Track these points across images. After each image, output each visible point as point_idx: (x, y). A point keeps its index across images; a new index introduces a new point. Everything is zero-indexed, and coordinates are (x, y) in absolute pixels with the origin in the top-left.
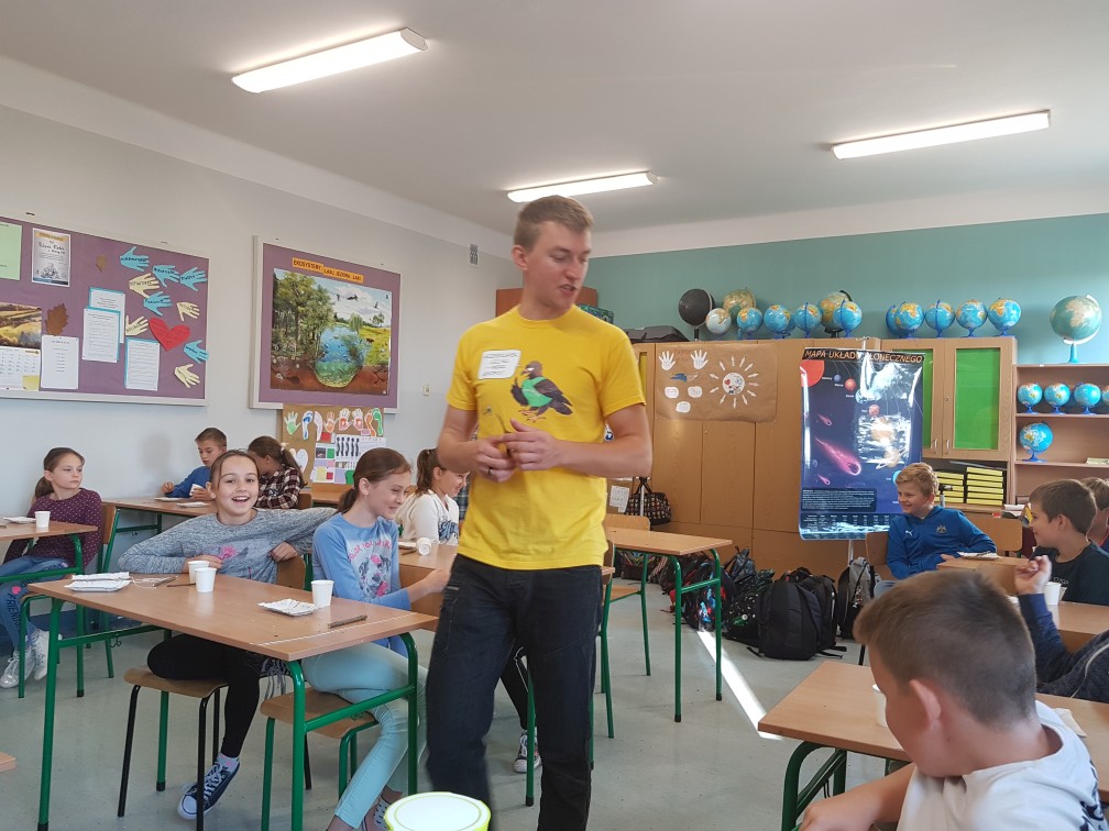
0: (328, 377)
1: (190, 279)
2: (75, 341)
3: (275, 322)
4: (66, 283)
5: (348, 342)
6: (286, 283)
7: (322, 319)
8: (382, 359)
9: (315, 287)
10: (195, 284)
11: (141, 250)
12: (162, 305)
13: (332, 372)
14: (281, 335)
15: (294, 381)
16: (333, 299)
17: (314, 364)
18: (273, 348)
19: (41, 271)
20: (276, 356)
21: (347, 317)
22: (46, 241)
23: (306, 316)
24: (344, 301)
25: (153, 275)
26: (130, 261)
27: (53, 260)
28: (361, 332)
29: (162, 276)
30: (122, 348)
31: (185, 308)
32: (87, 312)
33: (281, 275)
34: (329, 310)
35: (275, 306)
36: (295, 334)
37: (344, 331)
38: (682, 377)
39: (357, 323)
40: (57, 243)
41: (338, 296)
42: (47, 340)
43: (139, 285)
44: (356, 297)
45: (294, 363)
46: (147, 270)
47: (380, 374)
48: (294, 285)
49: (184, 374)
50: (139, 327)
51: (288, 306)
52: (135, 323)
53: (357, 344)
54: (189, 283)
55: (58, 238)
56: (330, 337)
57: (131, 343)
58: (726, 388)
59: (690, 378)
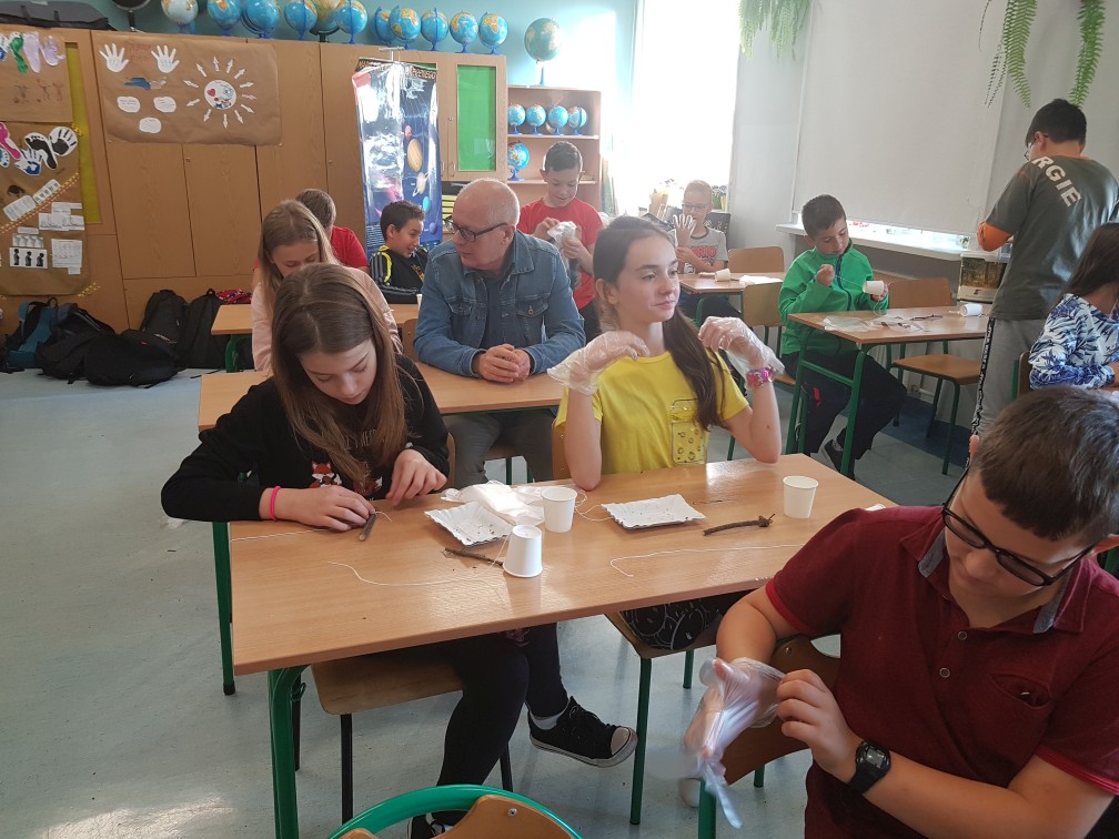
38: (142, 82)
58: (211, 100)
59: (154, 85)
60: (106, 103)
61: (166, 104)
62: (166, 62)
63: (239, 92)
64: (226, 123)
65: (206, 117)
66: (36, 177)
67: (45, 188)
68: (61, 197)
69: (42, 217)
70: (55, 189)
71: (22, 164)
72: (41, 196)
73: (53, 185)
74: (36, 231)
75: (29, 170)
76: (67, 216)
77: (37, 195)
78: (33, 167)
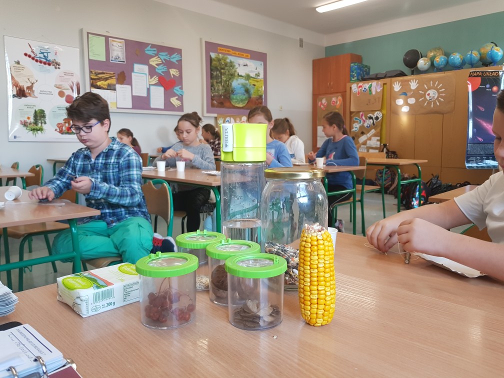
0: (236, 102)
1: (174, 58)
2: (129, 87)
3: (212, 77)
4: (124, 62)
5: (244, 86)
6: (215, 59)
7: (232, 76)
8: (260, 94)
9: (228, 61)
10: (177, 61)
11: (153, 46)
12: (164, 70)
13: (238, 100)
14: (215, 84)
15: (221, 104)
16: (237, 66)
17: (230, 96)
18: (211, 89)
19: (114, 57)
20: (213, 93)
21: (243, 74)
22: (115, 44)
23: (225, 74)
24: (242, 67)
25: (159, 57)
26: (149, 51)
27: (118, 52)
28: (250, 81)
29: (162, 58)
30: (148, 90)
31: (173, 72)
32: (133, 74)
33: (213, 55)
34: (235, 71)
35: (211, 70)
36: (221, 82)
37: (242, 81)
38: (405, 94)
39: (248, 77)
40: (120, 44)
41: (239, 65)
42: (118, 86)
43: (154, 62)
44: (247, 65)
45: (221, 96)
46: (156, 55)
47: (260, 101)
48: (219, 60)
49: (174, 101)
50: (155, 80)
51: (217, 69)
52: (153, 79)
53: (248, 87)
54: (174, 60)
55: (119, 42)
56: (236, 84)
57: (152, 87)
58: (428, 98)
59: (409, 94)
60: (393, 102)
61: (412, 101)
62: (414, 85)
63: (439, 93)
64: (432, 106)
65: (426, 104)
66: (369, 128)
67: (371, 132)
68: (375, 135)
69: (368, 142)
70: (373, 132)
71: (366, 125)
72: (369, 135)
73: (373, 131)
74: (365, 146)
75: (367, 127)
76: (375, 142)
77: (368, 135)
78: (368, 126)
